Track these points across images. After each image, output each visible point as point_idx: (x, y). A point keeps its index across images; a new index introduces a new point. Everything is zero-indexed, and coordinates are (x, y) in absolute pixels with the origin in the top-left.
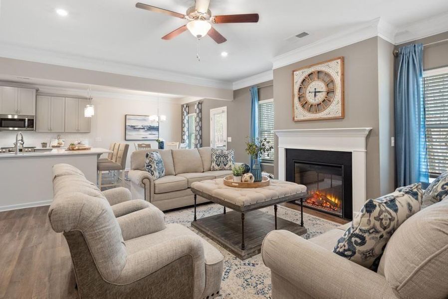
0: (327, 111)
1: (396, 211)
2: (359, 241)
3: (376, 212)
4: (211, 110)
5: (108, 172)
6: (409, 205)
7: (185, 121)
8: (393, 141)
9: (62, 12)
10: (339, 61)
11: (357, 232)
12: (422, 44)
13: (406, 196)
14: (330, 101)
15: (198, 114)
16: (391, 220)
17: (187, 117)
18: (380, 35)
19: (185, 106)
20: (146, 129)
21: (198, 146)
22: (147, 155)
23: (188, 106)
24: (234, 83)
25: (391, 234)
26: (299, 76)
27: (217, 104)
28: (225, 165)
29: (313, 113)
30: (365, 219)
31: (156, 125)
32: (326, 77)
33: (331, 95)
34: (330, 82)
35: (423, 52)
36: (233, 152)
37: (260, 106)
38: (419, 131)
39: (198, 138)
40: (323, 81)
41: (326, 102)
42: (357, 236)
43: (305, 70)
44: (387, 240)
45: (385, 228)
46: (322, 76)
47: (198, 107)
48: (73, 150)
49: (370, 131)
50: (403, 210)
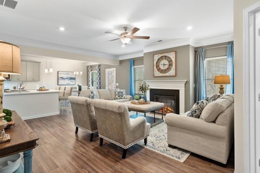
0: (169, 73)
1: (204, 104)
2: (194, 112)
3: (199, 104)
4: (106, 69)
5: (63, 101)
6: (206, 103)
7: (90, 75)
8: (194, 85)
9: (62, 29)
10: (174, 52)
11: (194, 110)
12: (205, 48)
13: (205, 101)
14: (170, 69)
15: (98, 71)
16: (203, 106)
17: (91, 73)
18: (190, 44)
19: (90, 67)
20: (69, 79)
21: (99, 88)
22: (92, 92)
23: (91, 66)
24: (120, 57)
25: (202, 109)
26: (156, 57)
27: (109, 67)
28: (122, 97)
29: (163, 73)
30: (197, 106)
31: (74, 77)
32: (168, 59)
33: (170, 66)
34: (170, 61)
35: (205, 51)
36: (125, 91)
37: (134, 69)
38: (204, 81)
39: (99, 83)
40: (167, 60)
41: (169, 69)
42: (194, 111)
43: (160, 55)
44: (202, 111)
45: (201, 108)
46: (166, 58)
47: (98, 68)
48: (42, 90)
49: (187, 81)
50: (205, 104)
